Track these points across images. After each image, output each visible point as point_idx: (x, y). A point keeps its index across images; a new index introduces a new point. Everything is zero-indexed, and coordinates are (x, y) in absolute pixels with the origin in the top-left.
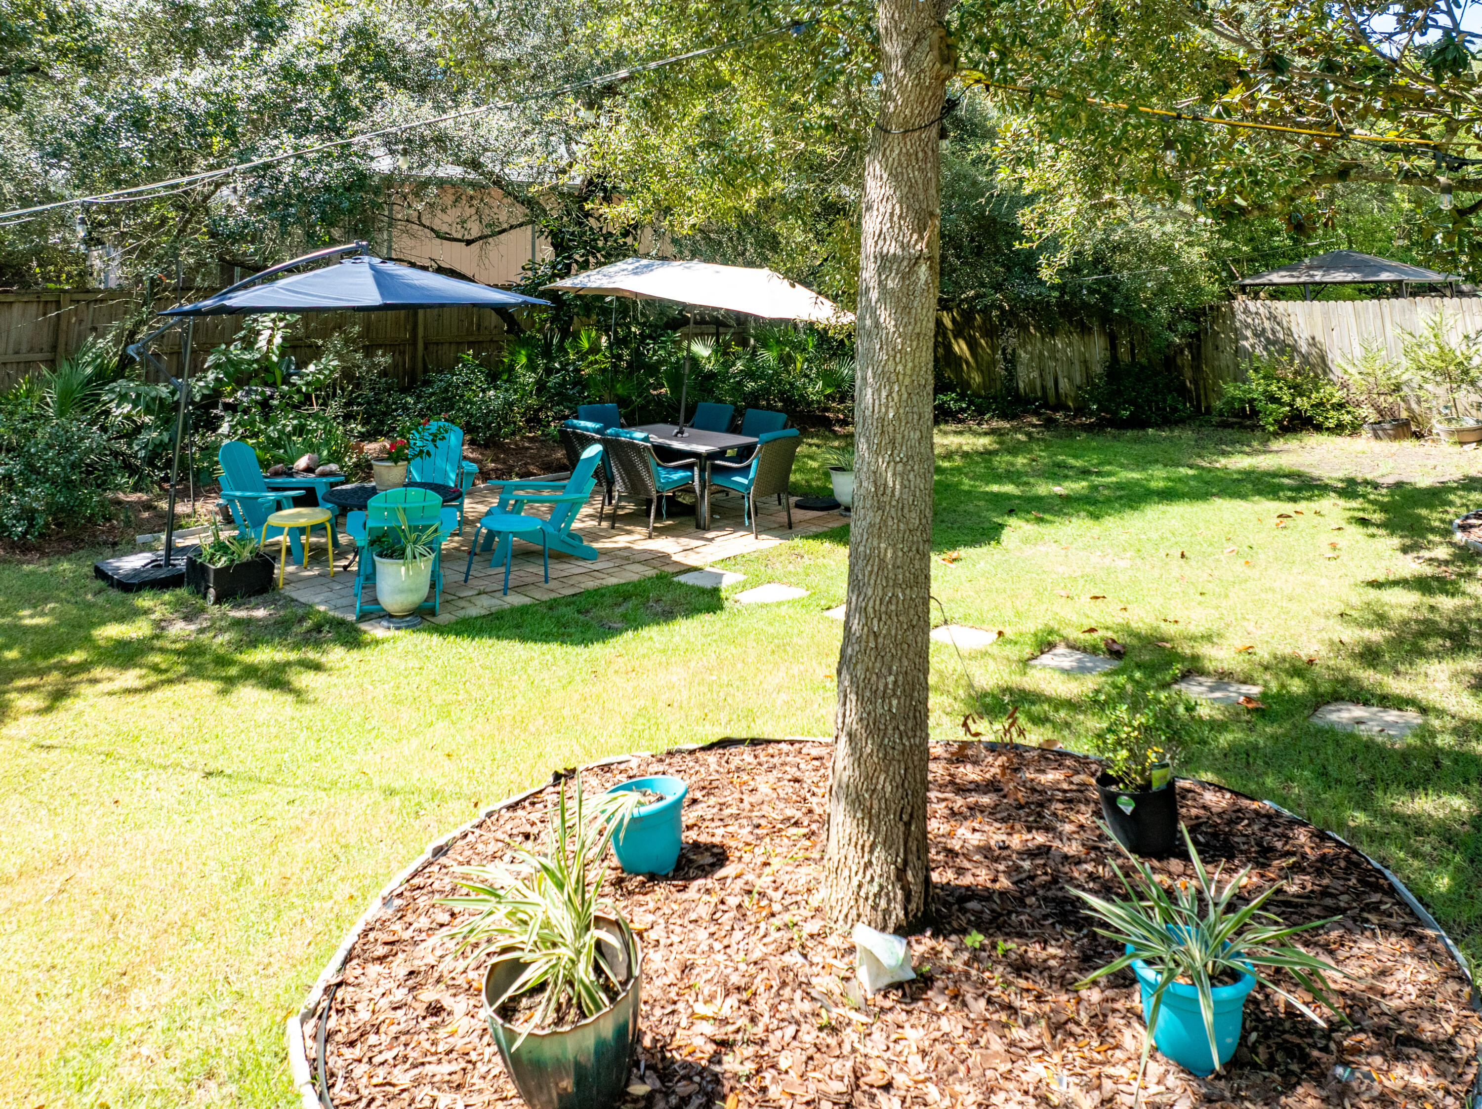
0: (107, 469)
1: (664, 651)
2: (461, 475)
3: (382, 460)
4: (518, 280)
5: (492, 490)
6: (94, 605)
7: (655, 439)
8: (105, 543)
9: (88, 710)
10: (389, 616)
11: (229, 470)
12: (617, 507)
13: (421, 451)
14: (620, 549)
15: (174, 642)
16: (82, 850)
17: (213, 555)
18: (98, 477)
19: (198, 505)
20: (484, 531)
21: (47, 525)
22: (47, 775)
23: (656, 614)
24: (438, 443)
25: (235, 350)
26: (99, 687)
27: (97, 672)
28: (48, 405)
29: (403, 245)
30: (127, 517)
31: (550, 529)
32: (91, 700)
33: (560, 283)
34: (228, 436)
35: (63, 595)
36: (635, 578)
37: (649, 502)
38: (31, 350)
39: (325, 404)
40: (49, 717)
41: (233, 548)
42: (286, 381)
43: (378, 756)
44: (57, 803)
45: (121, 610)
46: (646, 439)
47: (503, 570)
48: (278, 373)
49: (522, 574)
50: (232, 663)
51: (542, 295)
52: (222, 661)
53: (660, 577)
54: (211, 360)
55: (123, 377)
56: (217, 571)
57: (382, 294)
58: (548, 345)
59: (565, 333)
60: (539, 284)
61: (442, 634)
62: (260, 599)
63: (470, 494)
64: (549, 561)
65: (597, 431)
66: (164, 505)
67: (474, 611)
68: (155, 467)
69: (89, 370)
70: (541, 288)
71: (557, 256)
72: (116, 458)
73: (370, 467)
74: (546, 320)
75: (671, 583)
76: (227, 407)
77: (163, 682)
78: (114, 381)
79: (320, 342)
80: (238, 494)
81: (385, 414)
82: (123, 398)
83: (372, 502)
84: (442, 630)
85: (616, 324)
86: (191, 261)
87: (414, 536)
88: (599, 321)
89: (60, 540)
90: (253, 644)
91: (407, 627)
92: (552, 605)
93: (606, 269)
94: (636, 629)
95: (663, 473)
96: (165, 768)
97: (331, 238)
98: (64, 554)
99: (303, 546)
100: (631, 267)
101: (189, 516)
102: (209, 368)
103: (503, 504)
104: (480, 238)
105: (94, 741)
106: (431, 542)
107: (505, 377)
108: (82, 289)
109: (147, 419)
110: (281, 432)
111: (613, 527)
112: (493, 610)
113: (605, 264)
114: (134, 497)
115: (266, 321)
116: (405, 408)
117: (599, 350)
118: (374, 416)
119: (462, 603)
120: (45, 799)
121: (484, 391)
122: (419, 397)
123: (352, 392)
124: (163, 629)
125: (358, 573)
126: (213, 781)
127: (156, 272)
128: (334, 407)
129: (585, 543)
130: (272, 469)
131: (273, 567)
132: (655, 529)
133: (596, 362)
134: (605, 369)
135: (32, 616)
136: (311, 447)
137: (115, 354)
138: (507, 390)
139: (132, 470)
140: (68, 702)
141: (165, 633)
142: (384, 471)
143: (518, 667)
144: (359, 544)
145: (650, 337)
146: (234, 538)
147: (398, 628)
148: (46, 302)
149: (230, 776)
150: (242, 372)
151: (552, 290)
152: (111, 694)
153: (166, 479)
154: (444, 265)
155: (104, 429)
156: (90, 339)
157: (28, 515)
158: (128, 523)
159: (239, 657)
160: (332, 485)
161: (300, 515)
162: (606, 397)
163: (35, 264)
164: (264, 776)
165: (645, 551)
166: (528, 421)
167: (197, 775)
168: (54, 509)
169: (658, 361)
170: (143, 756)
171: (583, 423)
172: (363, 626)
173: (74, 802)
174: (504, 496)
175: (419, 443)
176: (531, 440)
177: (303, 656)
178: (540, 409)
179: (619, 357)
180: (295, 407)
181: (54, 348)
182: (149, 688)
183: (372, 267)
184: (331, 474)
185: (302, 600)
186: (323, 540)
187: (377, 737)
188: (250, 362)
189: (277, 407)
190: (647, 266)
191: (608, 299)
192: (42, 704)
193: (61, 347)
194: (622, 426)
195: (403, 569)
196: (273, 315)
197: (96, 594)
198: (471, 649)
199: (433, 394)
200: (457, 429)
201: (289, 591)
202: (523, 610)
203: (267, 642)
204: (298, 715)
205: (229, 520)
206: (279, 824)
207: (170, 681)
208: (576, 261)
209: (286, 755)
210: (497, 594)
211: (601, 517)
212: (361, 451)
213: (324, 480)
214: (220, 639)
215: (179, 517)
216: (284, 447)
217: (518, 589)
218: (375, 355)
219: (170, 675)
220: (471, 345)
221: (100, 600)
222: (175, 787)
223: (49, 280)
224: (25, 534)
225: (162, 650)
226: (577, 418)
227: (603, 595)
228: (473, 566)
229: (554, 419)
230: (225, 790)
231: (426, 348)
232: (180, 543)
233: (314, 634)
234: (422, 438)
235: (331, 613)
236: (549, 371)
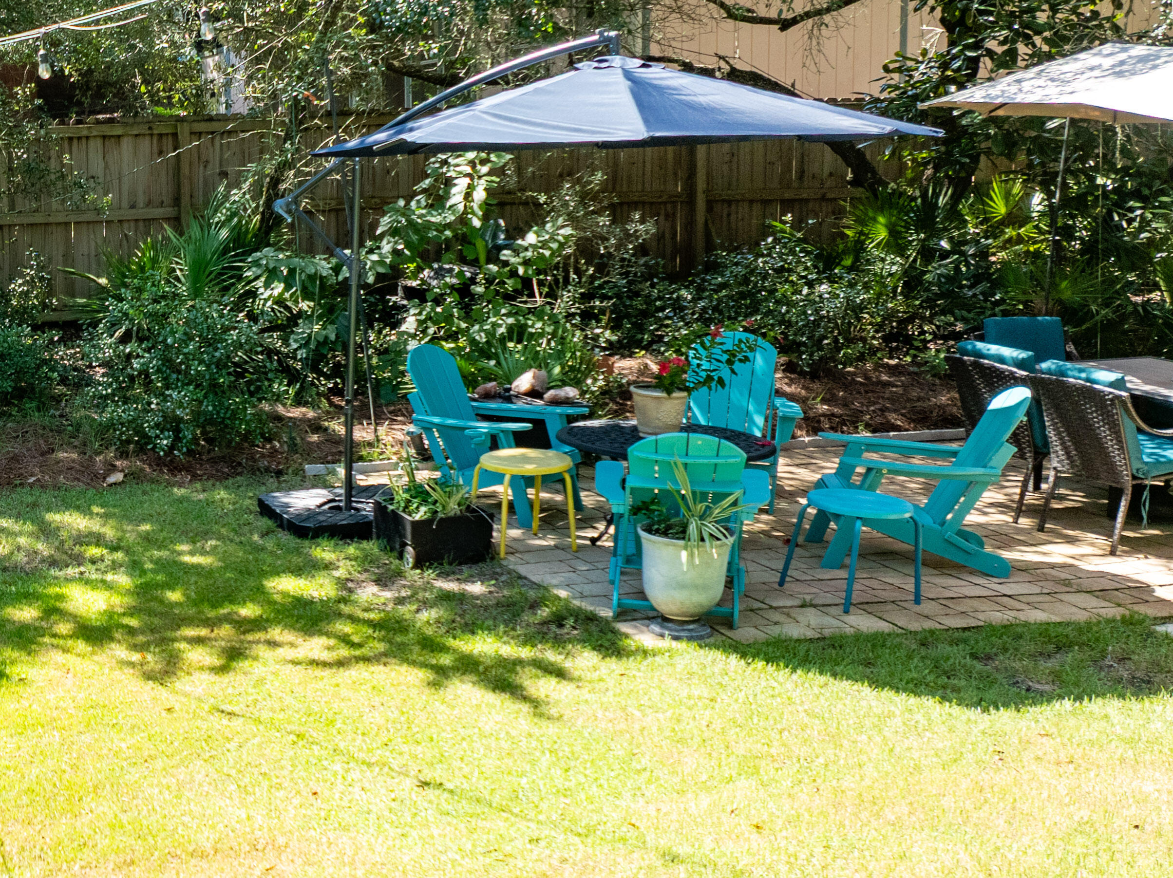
0: (261, 372)
1: (1130, 742)
2: (772, 419)
3: (647, 387)
4: (875, 90)
5: (824, 449)
6: (263, 549)
7: (1137, 385)
8: (267, 470)
9: (270, 677)
10: (663, 619)
11: (421, 386)
12: (1052, 496)
13: (709, 378)
14: (1053, 566)
15: (366, 610)
16: (281, 841)
17: (408, 502)
18: (249, 383)
19: (382, 430)
20: (812, 511)
21: (195, 440)
22: (232, 746)
23: (1119, 681)
24: (737, 366)
25: (418, 208)
26: (280, 651)
27: (276, 633)
28: (177, 279)
29: (670, 33)
30: (292, 439)
31: (926, 520)
32: (273, 667)
33: (957, 97)
34: (414, 336)
35: (224, 531)
36: (1081, 617)
37: (1115, 494)
38: (149, 204)
39: (552, 295)
40: (226, 678)
41: (435, 496)
42: (493, 256)
43: (652, 808)
44: (247, 780)
45: (297, 560)
46: (1119, 384)
47: (843, 574)
48: (480, 245)
49: (874, 584)
50: (443, 649)
51: (922, 117)
52: (430, 645)
53: (1129, 622)
54: (385, 222)
55: (268, 245)
56: (415, 524)
57: (646, 121)
58: (930, 206)
59: (961, 187)
60: (916, 98)
61: (744, 655)
62: (475, 569)
63: (787, 450)
64: (923, 570)
65: (1021, 364)
66: (337, 427)
67: (794, 631)
68: (320, 373)
69: (224, 233)
70: (921, 106)
71: (952, 44)
72: (270, 358)
73: (627, 395)
74: (925, 164)
75: (1151, 634)
76: (410, 293)
77: (358, 659)
78: (256, 250)
79: (543, 199)
80: (436, 420)
81: (645, 314)
82: (272, 274)
83: (635, 451)
84: (745, 650)
85: (1067, 171)
86: (347, 71)
87: (701, 507)
88: (1030, 165)
89: (213, 461)
90: (471, 629)
91: (690, 639)
92: (926, 640)
93: (1055, 67)
94: (1079, 698)
95: (1149, 447)
96: (370, 765)
97: (556, 27)
98: (219, 479)
99: (531, 504)
100: (1107, 62)
101: (370, 445)
102: (382, 236)
103: (844, 472)
104: (807, 15)
105: (281, 716)
106: (727, 520)
107: (848, 262)
108: (201, 116)
109: (305, 305)
110: (491, 334)
111: (1041, 529)
112: (827, 632)
113: (1050, 57)
114: (296, 412)
115: (461, 164)
116: (678, 307)
117: (1027, 219)
118: (628, 316)
119: (776, 616)
120: (233, 772)
121: (810, 284)
122: (700, 289)
123: (593, 278)
124: (351, 591)
125: (614, 552)
126: (429, 792)
127: (301, 91)
128: (565, 302)
129: (988, 549)
130: (480, 389)
131: (490, 529)
132: (1124, 540)
133: (1020, 240)
134: (1037, 254)
135: (192, 553)
136: (536, 361)
137: (255, 212)
138: (852, 285)
139: (293, 377)
140: (244, 665)
141: (354, 597)
142: (651, 405)
143: (867, 722)
144: (615, 510)
145: (1136, 195)
146: (436, 481)
147: (676, 638)
148: (160, 135)
149: (451, 792)
150: (428, 241)
151: (939, 109)
152: (296, 663)
153: (337, 391)
154: (740, 66)
155: (252, 317)
156: (221, 189)
157: (172, 424)
158: (293, 447)
159: (451, 642)
160: (571, 419)
161: (526, 460)
162: (1038, 302)
163: (139, 80)
164: (496, 800)
165: (1102, 575)
166: (887, 339)
167: (409, 783)
168: (200, 419)
169: (1150, 241)
170: (342, 745)
171: (994, 349)
172: (624, 627)
173: (265, 784)
174: (849, 460)
175: (706, 365)
176: (893, 370)
177: (539, 655)
178: (911, 320)
179: (1068, 233)
180: (509, 297)
181: (177, 201)
182: (341, 663)
183: (628, 75)
184: (567, 402)
185: (534, 579)
186: (559, 498)
187: (649, 782)
188: (441, 228)
189: (481, 296)
190: (1143, 59)
191: (1051, 125)
192: (217, 662)
193: (185, 200)
194: (1069, 357)
195: (684, 555)
196: (471, 155)
197: (264, 535)
198: (789, 685)
199: (724, 286)
200: (767, 345)
201: (513, 563)
202: (877, 641)
203: (489, 629)
204: (536, 732)
205: (425, 456)
206: (520, 864)
207: (366, 659)
208: (990, 53)
209: (524, 781)
210: (833, 610)
211: (1020, 509)
212: (610, 371)
213: (559, 410)
214: (425, 615)
215: (358, 444)
216: (496, 356)
217: (868, 606)
218: (629, 220)
219: (364, 651)
220: (787, 205)
221: (270, 544)
222: (383, 791)
223: (158, 103)
224: (172, 448)
225: (352, 619)
226: (981, 338)
227: (1020, 637)
228: (793, 563)
229: (936, 337)
230: (446, 807)
231: (710, 208)
232: (362, 480)
233: (553, 628)
234: (710, 358)
235: (577, 603)
236: (928, 254)
